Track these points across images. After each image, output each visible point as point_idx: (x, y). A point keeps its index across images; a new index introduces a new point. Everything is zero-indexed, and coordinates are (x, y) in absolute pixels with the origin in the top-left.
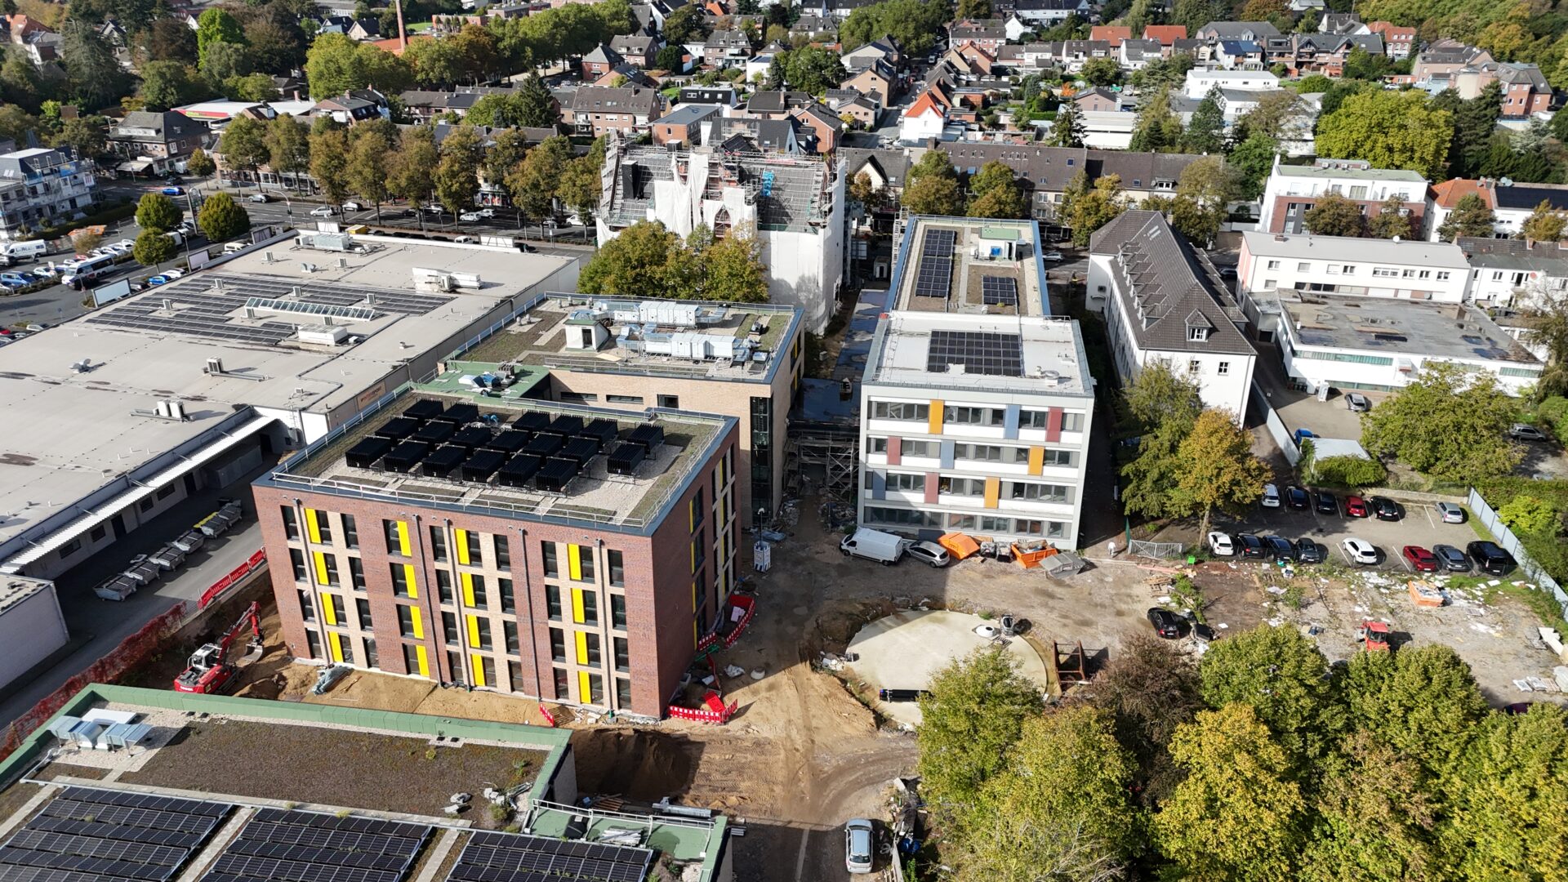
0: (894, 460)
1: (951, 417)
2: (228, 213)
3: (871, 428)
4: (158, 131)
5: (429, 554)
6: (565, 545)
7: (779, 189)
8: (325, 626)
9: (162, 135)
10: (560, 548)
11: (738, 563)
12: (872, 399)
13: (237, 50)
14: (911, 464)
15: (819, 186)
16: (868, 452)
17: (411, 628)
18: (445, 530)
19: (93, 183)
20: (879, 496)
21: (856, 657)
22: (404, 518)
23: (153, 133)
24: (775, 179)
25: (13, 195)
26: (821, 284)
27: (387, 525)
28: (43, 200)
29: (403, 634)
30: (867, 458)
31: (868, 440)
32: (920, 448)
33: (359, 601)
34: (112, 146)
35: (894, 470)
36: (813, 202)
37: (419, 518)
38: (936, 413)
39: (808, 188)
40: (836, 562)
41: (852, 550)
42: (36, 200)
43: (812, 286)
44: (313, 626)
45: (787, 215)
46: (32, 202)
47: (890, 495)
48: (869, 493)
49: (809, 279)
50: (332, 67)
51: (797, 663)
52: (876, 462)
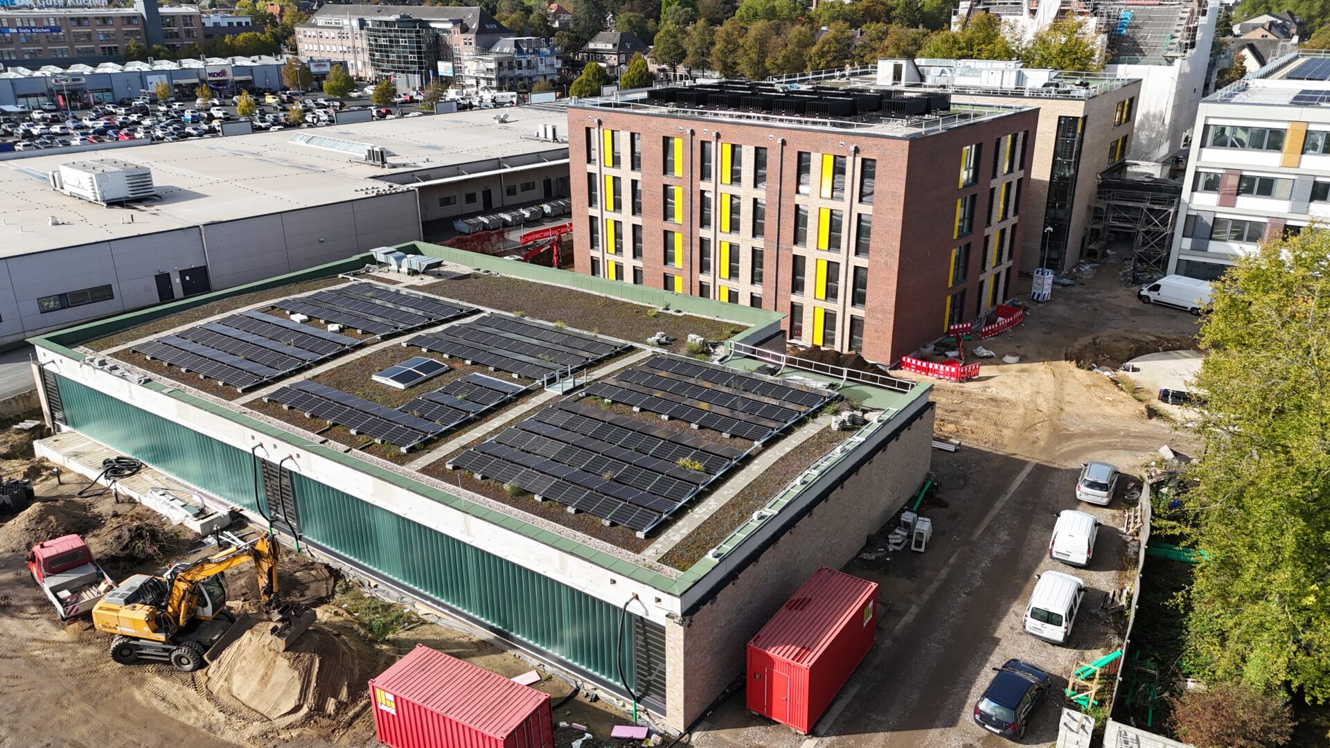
0: (1227, 201)
1: (1315, 147)
2: (642, 76)
3: (1204, 158)
4: (614, 45)
5: (697, 174)
6: (820, 155)
7: (1136, 27)
8: (606, 255)
9: (617, 48)
10: (815, 159)
11: (1014, 273)
12: (1211, 122)
13: (687, 12)
14: (1250, 207)
15: (1184, 22)
16: (1194, 189)
17: (673, 260)
18: (714, 143)
19: (560, 66)
20: (1200, 247)
21: (1135, 370)
22: (682, 135)
23: (610, 46)
24: (1134, 18)
25: (505, 64)
26: (1167, 121)
27: (667, 142)
28: (525, 72)
29: (665, 263)
30: (1191, 197)
31: (1197, 174)
32: (1266, 187)
33: (634, 226)
34: (583, 57)
35: (1225, 214)
36: (1173, 37)
37: (693, 133)
38: (1292, 141)
39: (1170, 25)
40: (1131, 306)
41: (1153, 296)
42: (520, 72)
43: (1157, 123)
44: (596, 254)
45: (1141, 51)
46: (517, 72)
47: (1214, 246)
48: (1187, 243)
49: (1154, 116)
50: (751, 12)
51: (1060, 360)
52: (1203, 203)
